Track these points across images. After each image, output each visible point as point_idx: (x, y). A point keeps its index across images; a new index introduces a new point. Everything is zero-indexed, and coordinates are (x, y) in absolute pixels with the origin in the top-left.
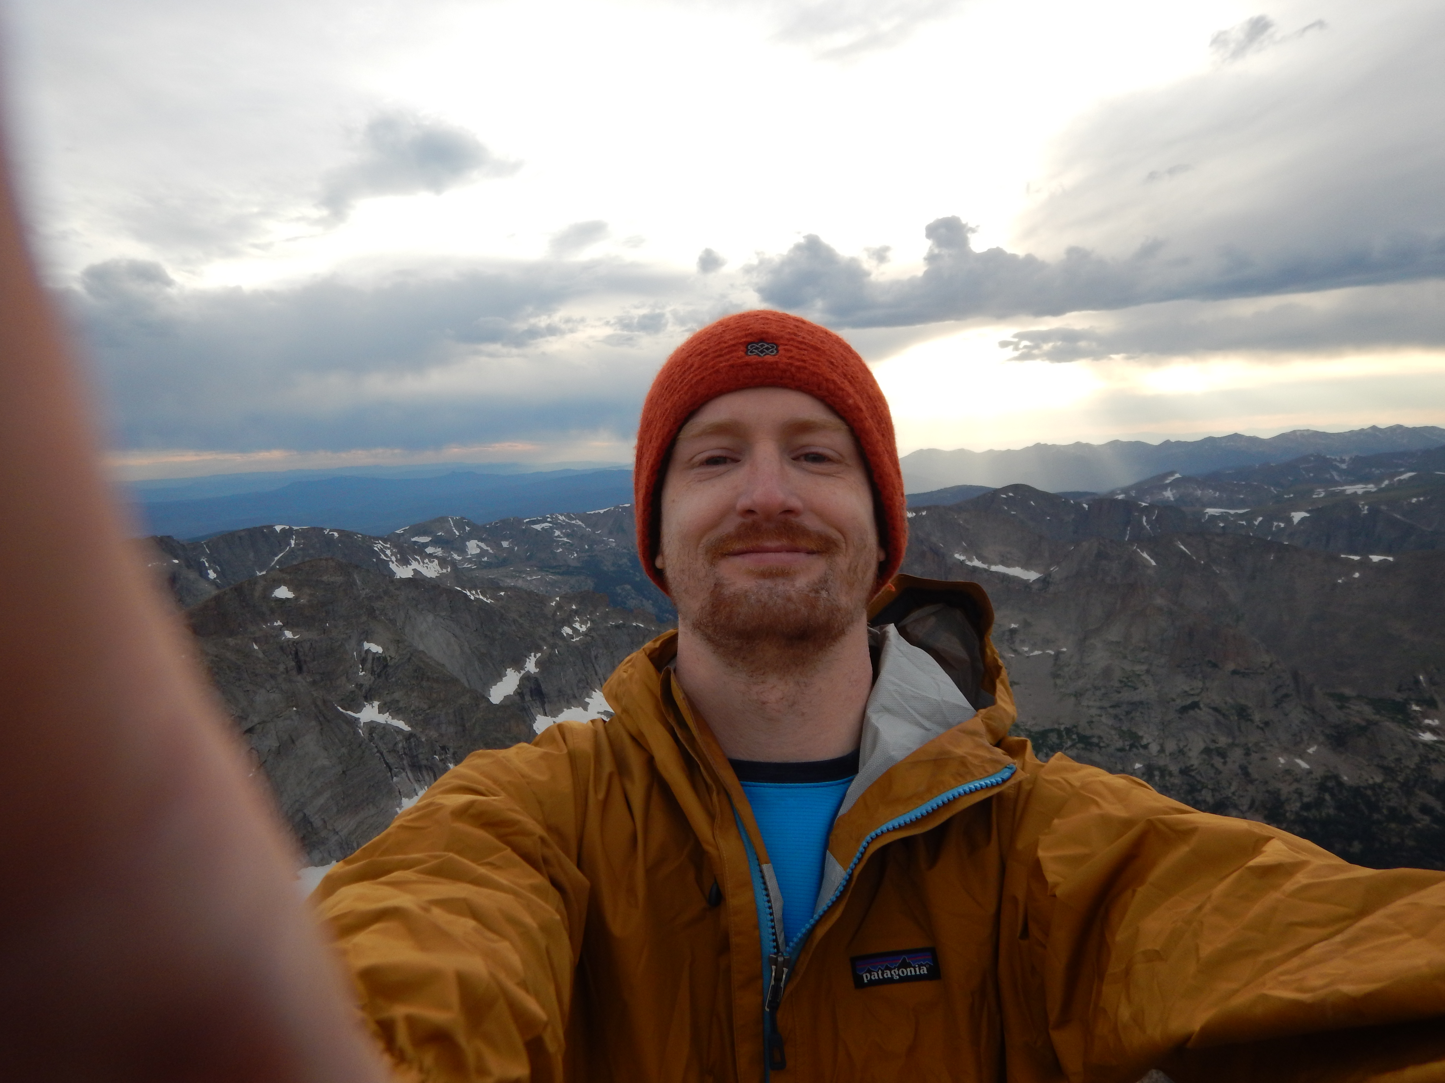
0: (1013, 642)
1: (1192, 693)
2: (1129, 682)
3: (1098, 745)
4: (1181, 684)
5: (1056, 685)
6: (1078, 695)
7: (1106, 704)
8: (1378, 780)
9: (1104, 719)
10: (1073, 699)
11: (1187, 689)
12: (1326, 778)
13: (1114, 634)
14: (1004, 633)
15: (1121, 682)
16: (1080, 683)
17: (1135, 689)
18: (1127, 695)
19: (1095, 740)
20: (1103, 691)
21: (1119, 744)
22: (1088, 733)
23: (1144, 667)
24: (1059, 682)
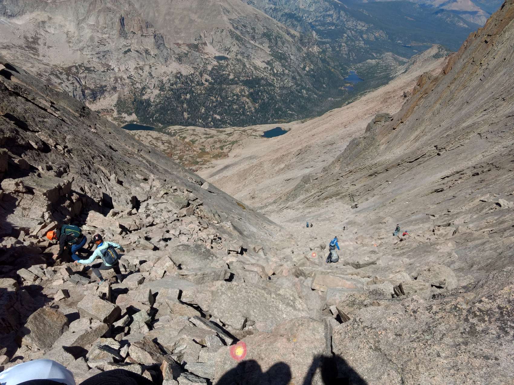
1: (128, 45)
2: (102, 42)
4: (123, 42)
6: (82, 50)
8: (193, 72)
11: (125, 44)
12: (177, 73)
15: (98, 42)
16: (81, 45)
17: (105, 45)
20: (92, 47)
23: (107, 35)
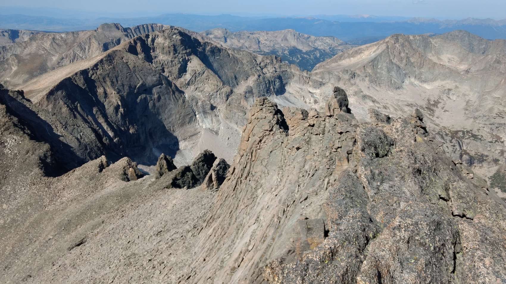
0: (449, 94)
3: (480, 139)
5: (465, 113)
7: (487, 123)
9: (485, 129)
10: (472, 120)
13: (497, 94)
14: (445, 90)
18: (498, 120)
19: (480, 137)
21: (490, 140)
22: (477, 133)
24: (467, 112)
